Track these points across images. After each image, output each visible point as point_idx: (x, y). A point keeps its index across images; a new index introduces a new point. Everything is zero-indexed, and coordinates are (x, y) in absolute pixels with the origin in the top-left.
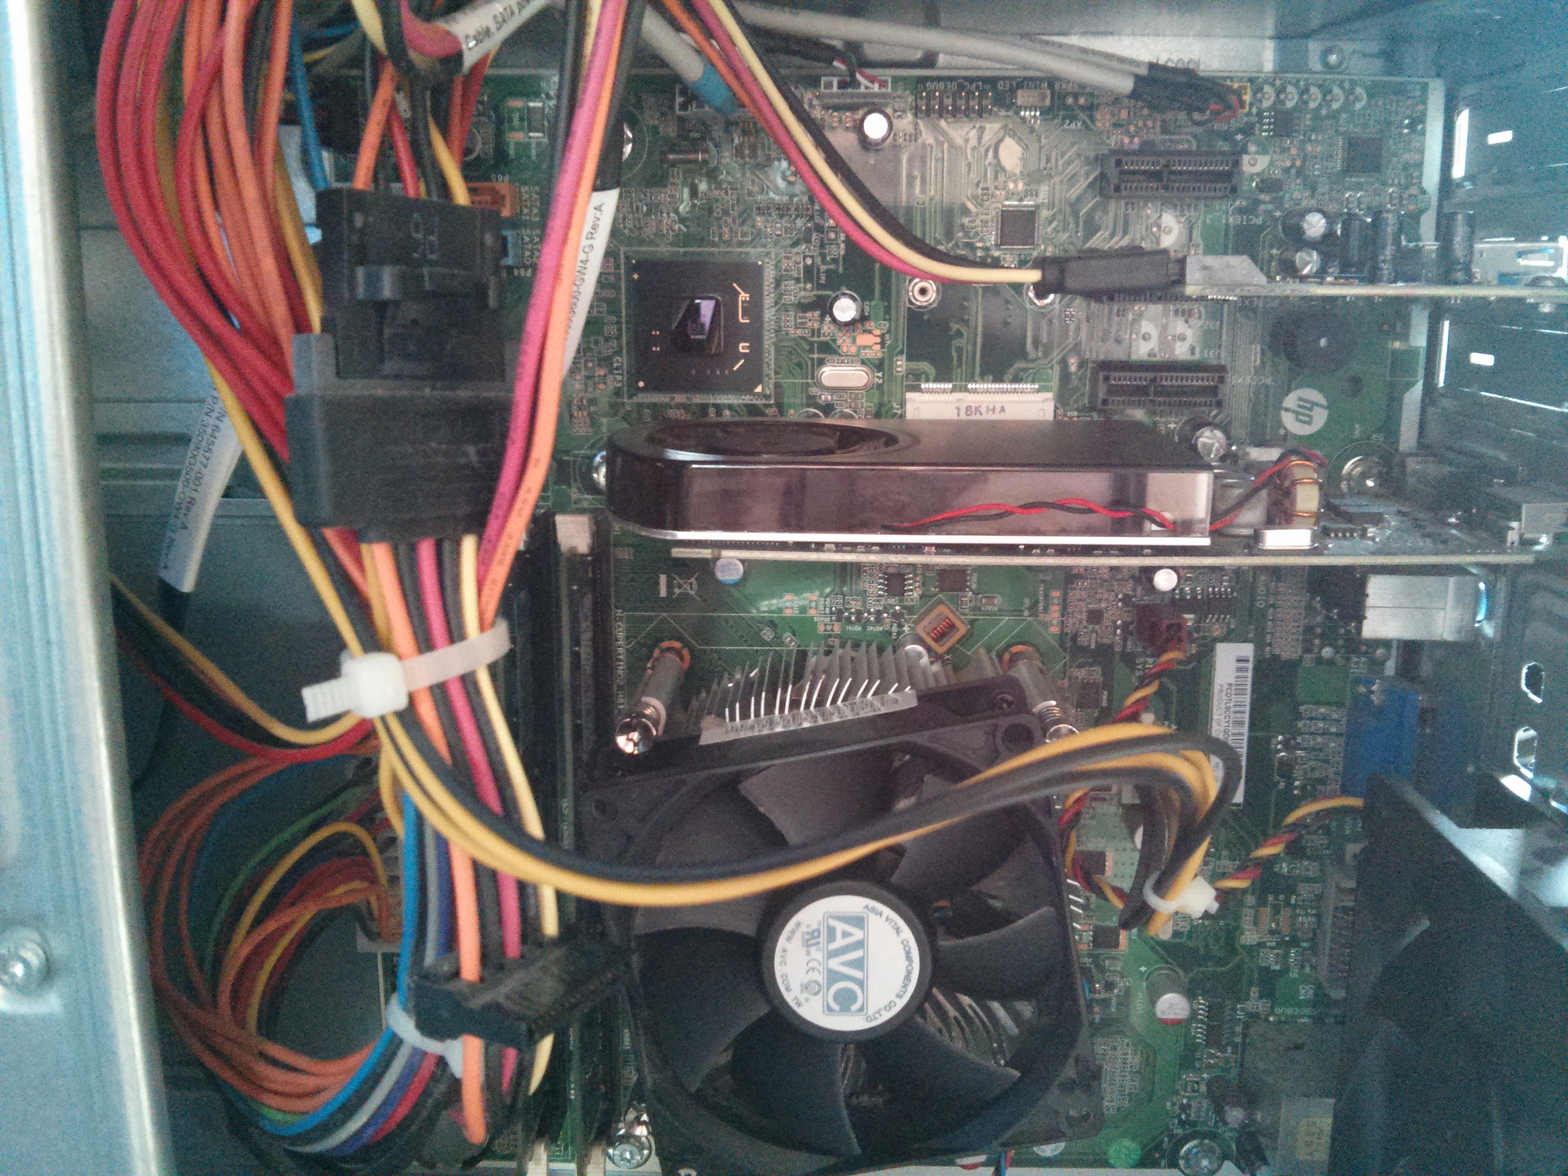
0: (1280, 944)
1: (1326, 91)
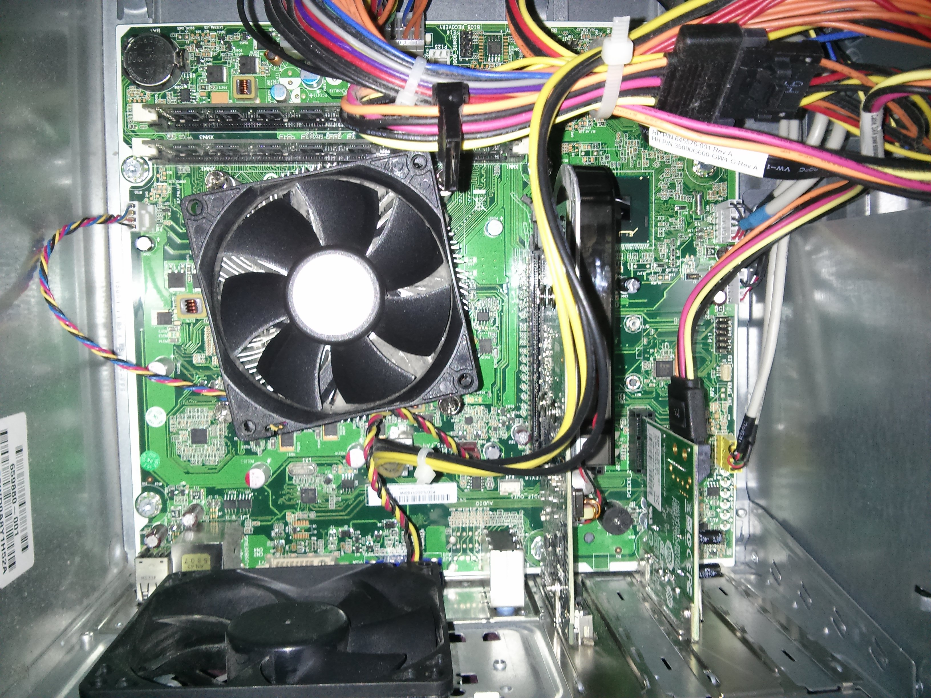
0: (287, 534)
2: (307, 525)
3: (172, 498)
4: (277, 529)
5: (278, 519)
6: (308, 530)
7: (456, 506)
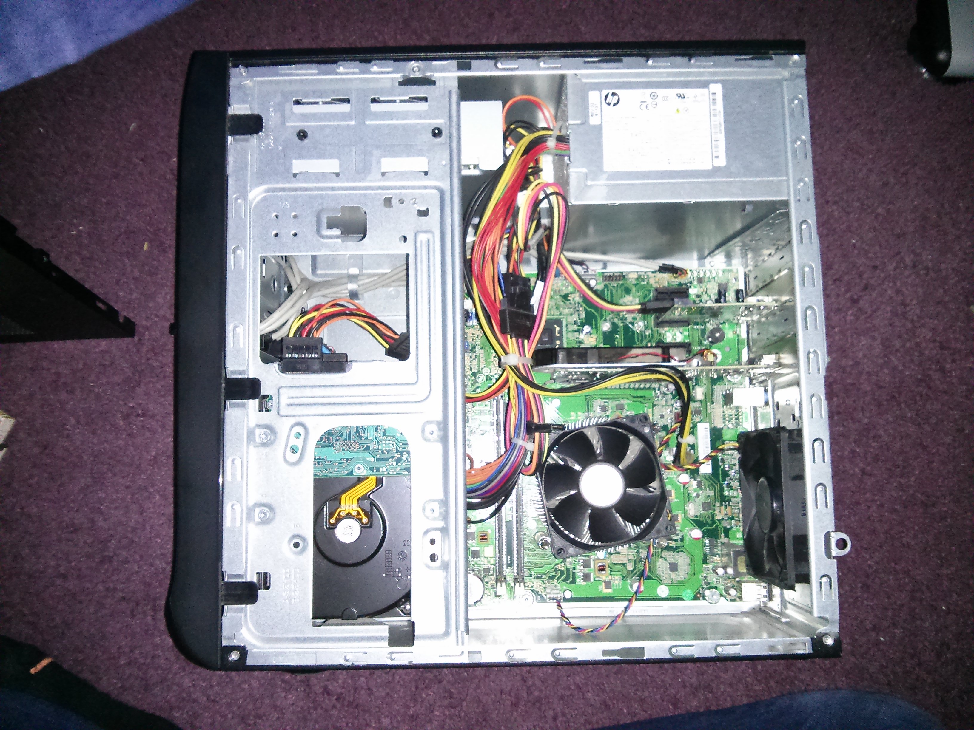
0: (729, 519)
1: (711, 272)
2: (723, 507)
3: (709, 583)
4: (726, 524)
5: (720, 523)
6: (726, 507)
7: (711, 424)
